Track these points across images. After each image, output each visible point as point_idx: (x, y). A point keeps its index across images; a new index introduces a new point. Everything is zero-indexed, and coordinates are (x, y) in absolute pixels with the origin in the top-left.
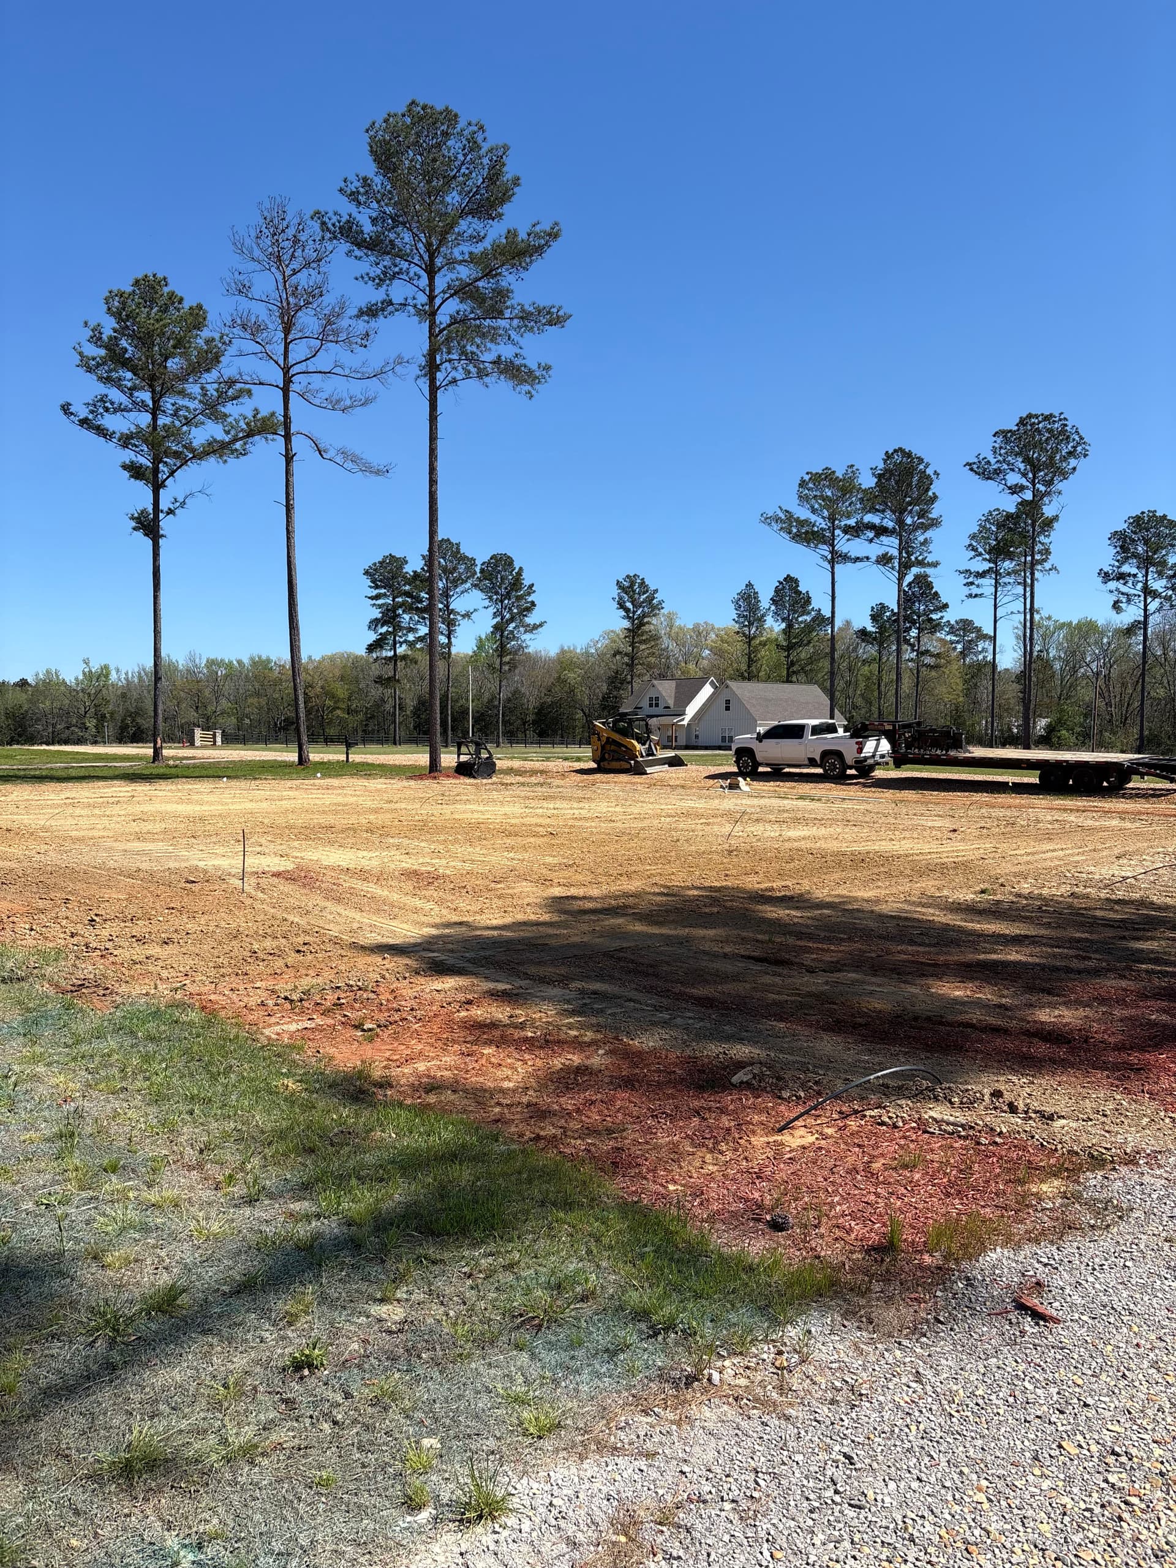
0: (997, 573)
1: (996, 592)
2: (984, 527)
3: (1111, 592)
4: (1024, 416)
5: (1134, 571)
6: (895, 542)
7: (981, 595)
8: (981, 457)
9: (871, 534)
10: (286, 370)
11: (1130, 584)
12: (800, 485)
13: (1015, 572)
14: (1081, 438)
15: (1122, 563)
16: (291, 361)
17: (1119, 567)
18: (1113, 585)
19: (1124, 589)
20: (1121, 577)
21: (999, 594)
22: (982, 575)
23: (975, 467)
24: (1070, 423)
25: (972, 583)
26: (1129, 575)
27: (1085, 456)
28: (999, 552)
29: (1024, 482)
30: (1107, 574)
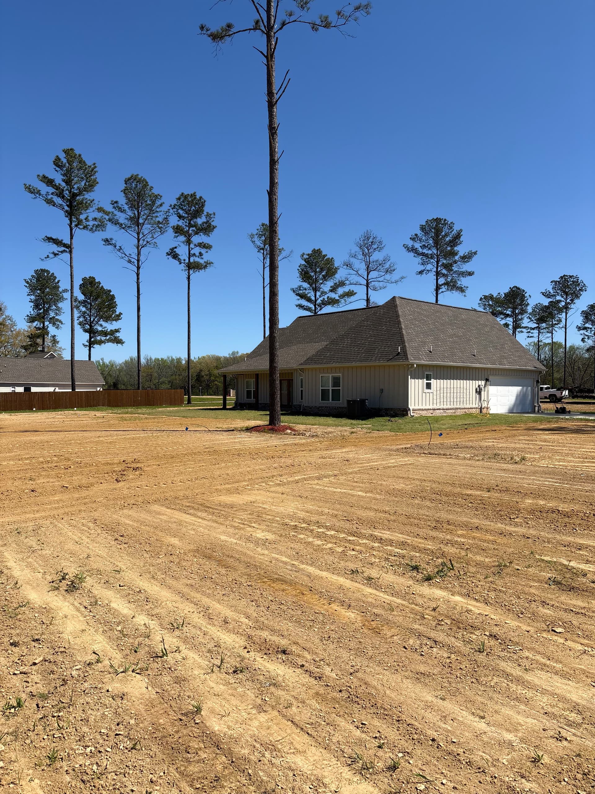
0: (539, 328)
1: (539, 335)
2: (534, 310)
3: (581, 334)
4: (562, 276)
5: (591, 326)
6: (511, 319)
7: (533, 337)
8: (547, 290)
9: (503, 317)
10: (367, 280)
11: (589, 331)
12: (480, 300)
13: (547, 328)
14: (584, 284)
15: (585, 323)
16: (369, 277)
17: (584, 325)
18: (582, 332)
19: (587, 334)
20: (585, 328)
21: (540, 336)
22: (533, 329)
23: (544, 294)
24: (580, 279)
25: (529, 332)
26: (589, 328)
27: (586, 291)
28: (541, 320)
29: (562, 299)
30: (580, 328)
